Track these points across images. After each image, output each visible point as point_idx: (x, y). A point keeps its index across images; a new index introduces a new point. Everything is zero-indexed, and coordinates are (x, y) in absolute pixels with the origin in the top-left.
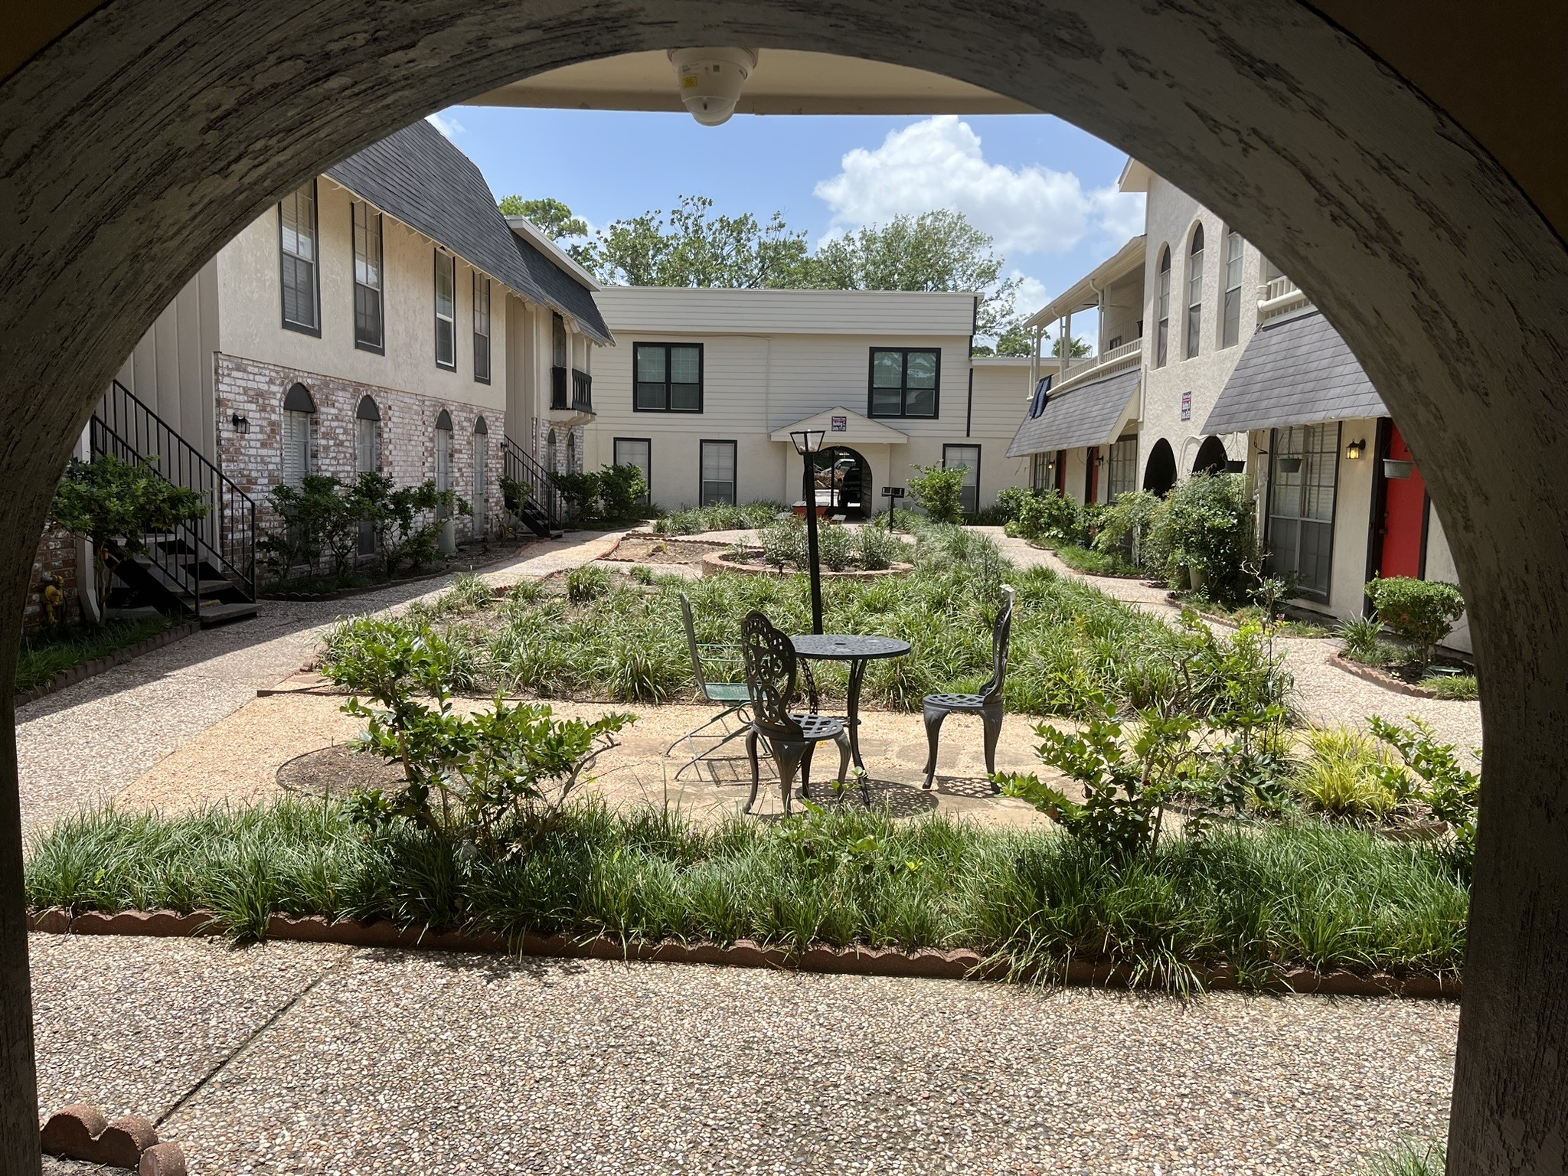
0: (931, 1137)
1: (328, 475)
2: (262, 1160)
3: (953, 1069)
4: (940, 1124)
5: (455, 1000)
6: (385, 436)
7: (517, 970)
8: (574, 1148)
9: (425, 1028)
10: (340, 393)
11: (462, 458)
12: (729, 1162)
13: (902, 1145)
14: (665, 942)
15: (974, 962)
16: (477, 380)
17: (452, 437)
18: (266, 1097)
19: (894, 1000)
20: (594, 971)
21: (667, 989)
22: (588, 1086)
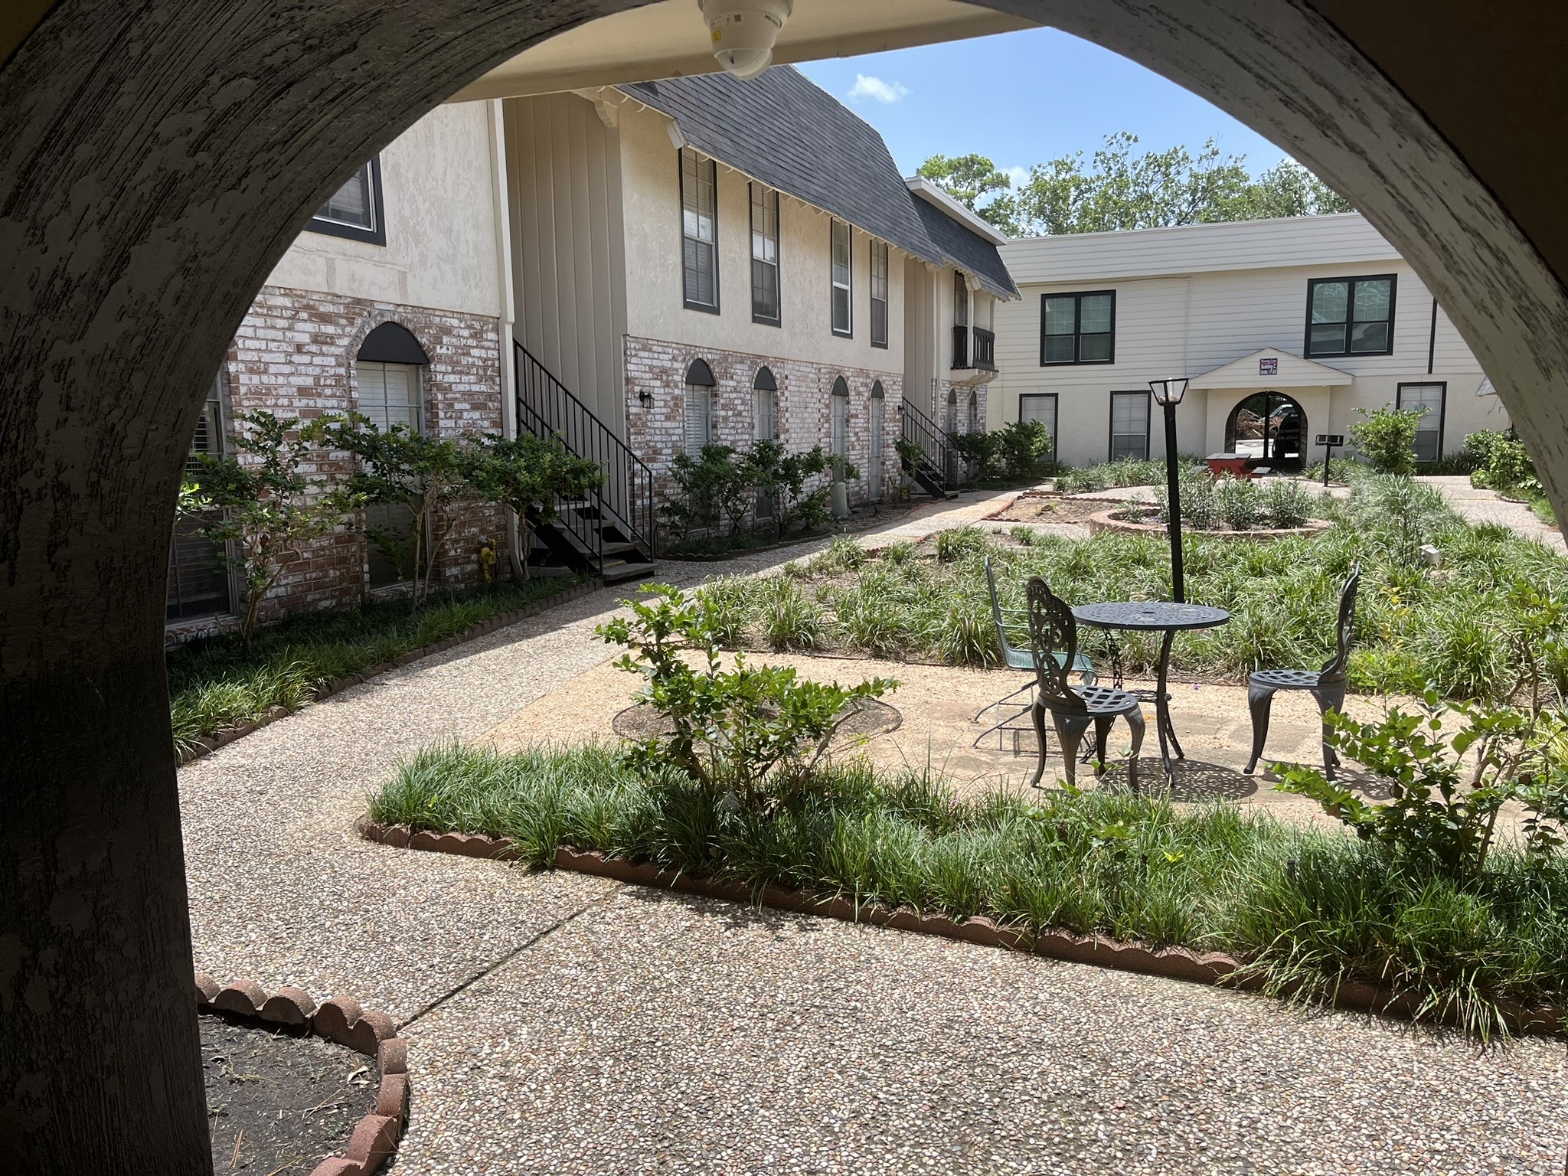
0: (1108, 1151)
1: (728, 444)
2: (479, 1064)
3: (1165, 1081)
4: (1124, 1138)
5: (691, 943)
6: (782, 404)
7: (757, 921)
8: (743, 1098)
9: (655, 965)
10: (738, 366)
11: (859, 423)
12: (883, 1138)
13: (1073, 1153)
14: (900, 910)
15: (1231, 968)
16: (873, 345)
17: (848, 403)
18: (504, 1008)
19: (1126, 999)
20: (829, 929)
21: (891, 957)
22: (778, 1041)
